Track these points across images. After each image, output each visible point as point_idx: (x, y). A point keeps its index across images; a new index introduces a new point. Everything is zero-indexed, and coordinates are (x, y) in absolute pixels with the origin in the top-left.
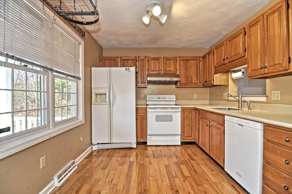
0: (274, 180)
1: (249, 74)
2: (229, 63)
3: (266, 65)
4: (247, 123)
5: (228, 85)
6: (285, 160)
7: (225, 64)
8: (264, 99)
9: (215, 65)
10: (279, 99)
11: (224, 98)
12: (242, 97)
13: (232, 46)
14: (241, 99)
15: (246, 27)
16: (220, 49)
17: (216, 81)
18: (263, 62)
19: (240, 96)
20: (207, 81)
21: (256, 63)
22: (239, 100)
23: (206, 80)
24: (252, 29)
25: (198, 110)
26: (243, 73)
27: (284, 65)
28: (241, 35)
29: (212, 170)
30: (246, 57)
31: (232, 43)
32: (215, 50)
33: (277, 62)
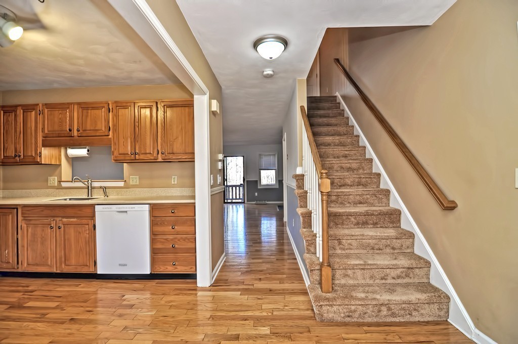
0: (163, 247)
1: (116, 157)
2: (78, 136)
3: (137, 151)
4: (132, 208)
5: (60, 165)
6: (171, 227)
7: (72, 137)
8: (122, 184)
9: (46, 131)
10: (138, 183)
12: (92, 182)
13: (87, 116)
14: (91, 184)
15: (110, 103)
16: (60, 112)
17: (45, 158)
18: (134, 147)
19: (90, 182)
20: (20, 156)
21: (125, 146)
22: (88, 187)
24: (120, 110)
25: (14, 208)
26: (88, 151)
27: (154, 156)
28: (103, 110)
30: (109, 137)
31: (87, 113)
32: (46, 110)
33: (148, 152)
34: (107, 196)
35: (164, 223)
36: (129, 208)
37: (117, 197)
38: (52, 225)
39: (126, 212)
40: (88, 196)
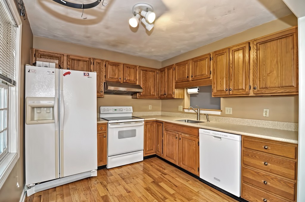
0: (254, 178)
1: (215, 93)
2: (192, 81)
3: (231, 88)
4: (225, 136)
5: (184, 99)
6: (263, 163)
7: (189, 81)
8: (219, 113)
9: (177, 80)
10: (231, 113)
11: (179, 110)
12: (200, 110)
13: (197, 66)
14: (199, 112)
15: (211, 54)
16: (183, 66)
17: (176, 95)
18: (228, 85)
19: (199, 110)
20: (166, 94)
21: (222, 85)
22: (198, 113)
23: (165, 92)
24: (218, 57)
25: (162, 123)
27: (247, 91)
28: (207, 60)
29: (188, 181)
30: (211, 79)
31: (197, 64)
32: (177, 67)
33: (240, 88)
34: (209, 121)
35: (255, 157)
36: (223, 135)
37: (215, 122)
38: (177, 136)
39: (220, 138)
40: (197, 120)
